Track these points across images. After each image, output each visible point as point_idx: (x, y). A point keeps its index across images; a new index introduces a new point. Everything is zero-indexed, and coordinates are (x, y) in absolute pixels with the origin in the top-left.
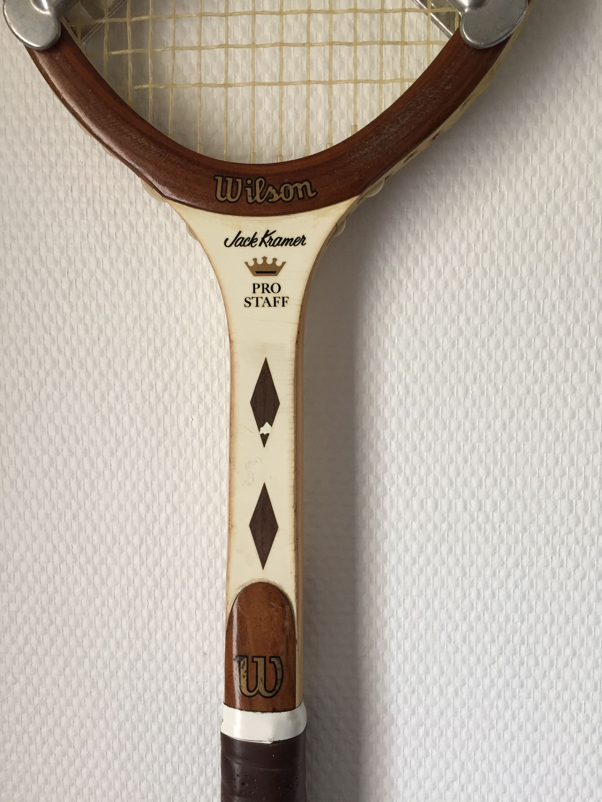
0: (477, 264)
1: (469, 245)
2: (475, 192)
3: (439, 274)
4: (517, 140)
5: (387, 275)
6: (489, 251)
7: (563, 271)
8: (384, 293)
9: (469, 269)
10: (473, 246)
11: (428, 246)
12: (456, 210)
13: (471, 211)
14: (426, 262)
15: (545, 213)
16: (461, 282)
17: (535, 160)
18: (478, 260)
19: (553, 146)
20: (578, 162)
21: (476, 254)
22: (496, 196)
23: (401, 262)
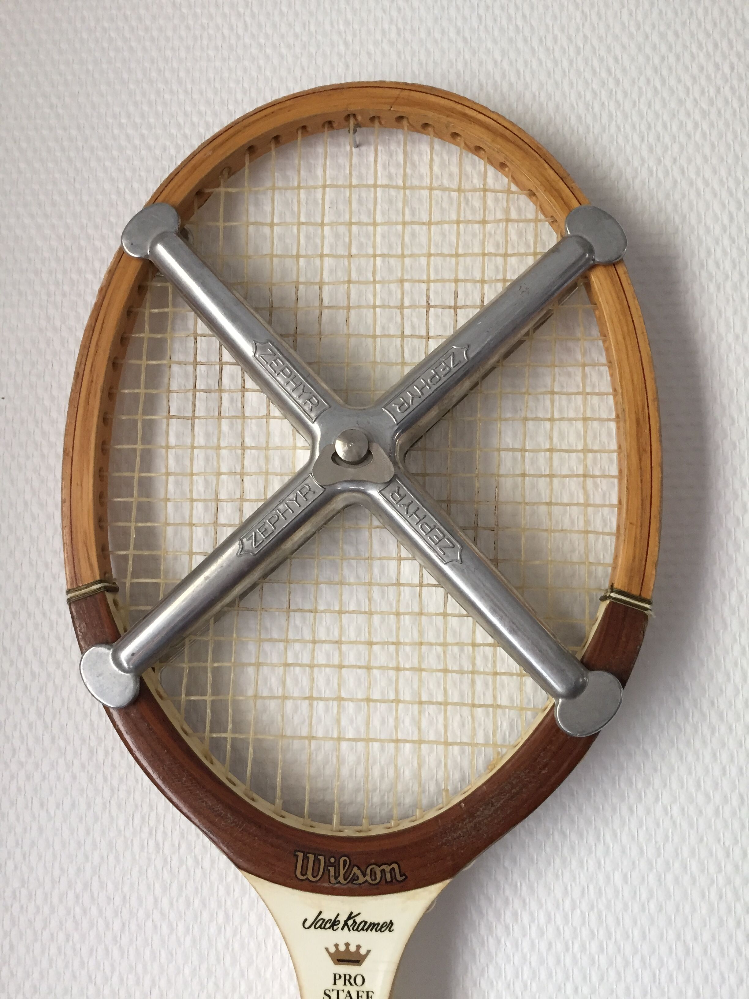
0: (583, 923)
1: (573, 901)
2: (577, 842)
3: (541, 933)
4: (620, 787)
5: (483, 931)
6: (596, 910)
7: (678, 937)
8: (480, 953)
9: (575, 929)
10: (578, 902)
11: (528, 900)
12: (558, 861)
13: (574, 863)
14: (526, 919)
15: (655, 870)
16: (566, 944)
17: (640, 810)
18: (584, 919)
19: (658, 795)
20: (686, 815)
21: (581, 911)
22: (601, 847)
23: (498, 916)
